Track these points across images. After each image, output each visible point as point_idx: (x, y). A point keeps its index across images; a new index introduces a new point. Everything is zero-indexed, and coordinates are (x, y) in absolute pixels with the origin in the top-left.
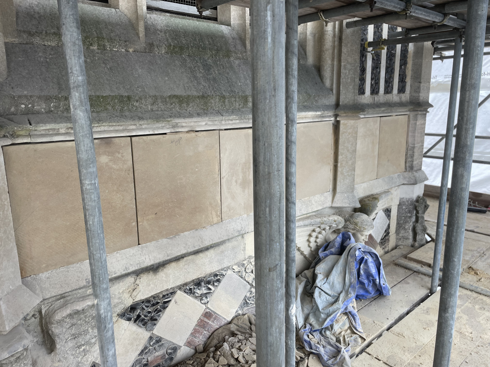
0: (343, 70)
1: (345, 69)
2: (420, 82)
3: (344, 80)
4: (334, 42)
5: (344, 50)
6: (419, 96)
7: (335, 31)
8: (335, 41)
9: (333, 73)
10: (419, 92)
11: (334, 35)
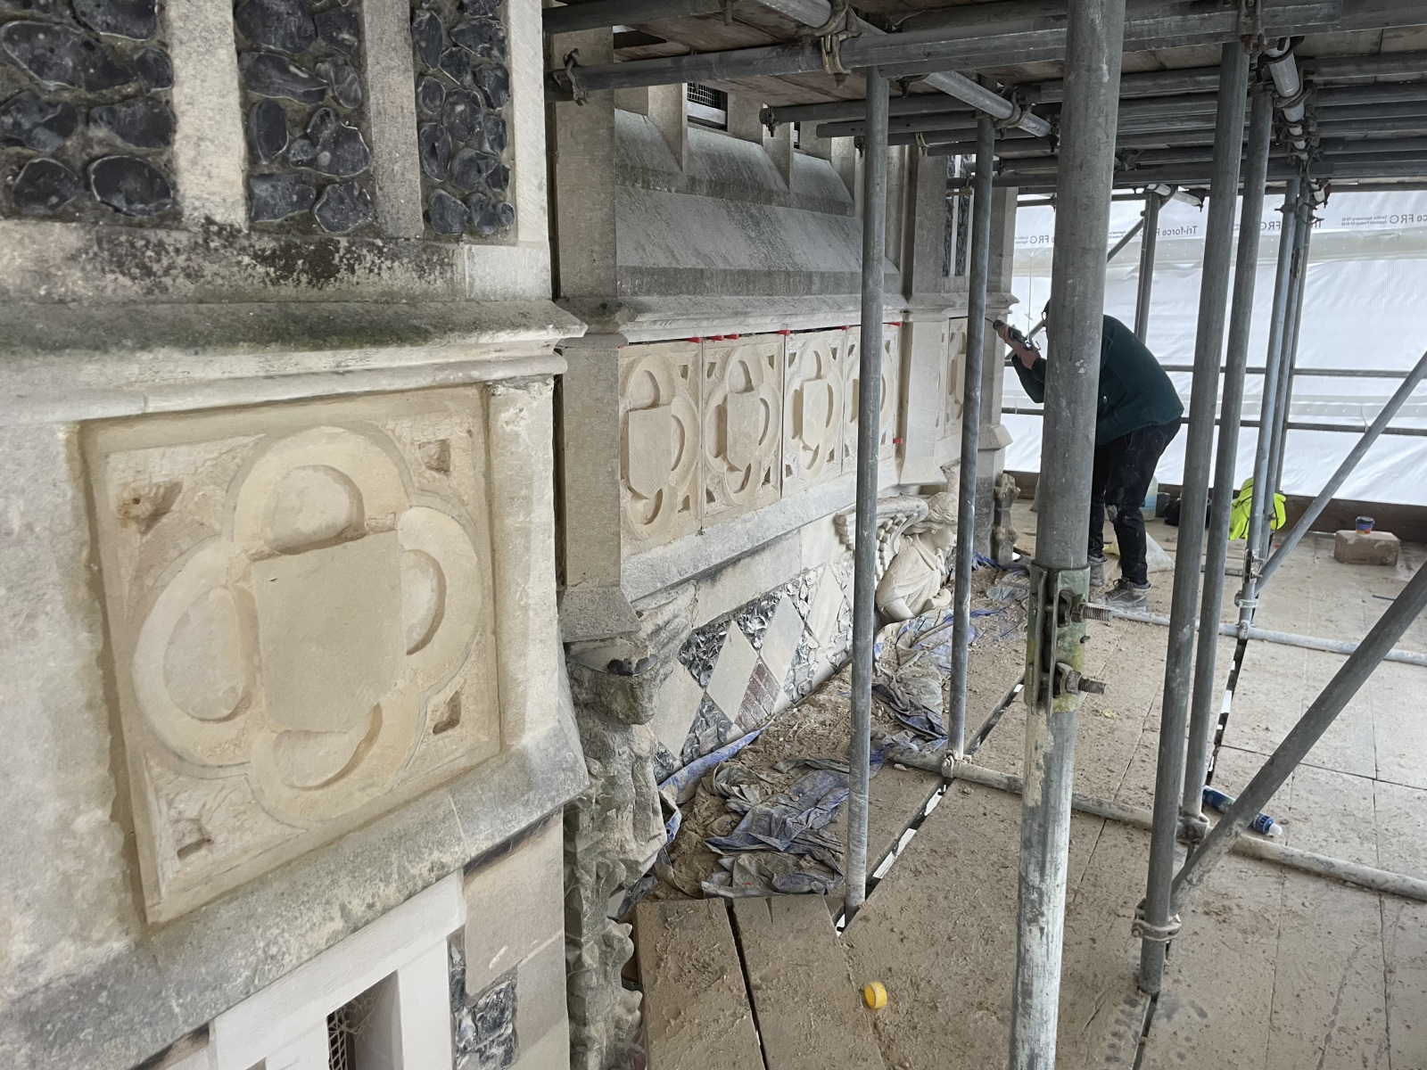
0: (917, 231)
1: (921, 227)
2: (1001, 255)
3: (920, 248)
4: (901, 178)
5: (920, 194)
6: (1000, 282)
7: (904, 159)
8: (903, 177)
9: (899, 235)
10: (1000, 274)
11: (902, 166)
